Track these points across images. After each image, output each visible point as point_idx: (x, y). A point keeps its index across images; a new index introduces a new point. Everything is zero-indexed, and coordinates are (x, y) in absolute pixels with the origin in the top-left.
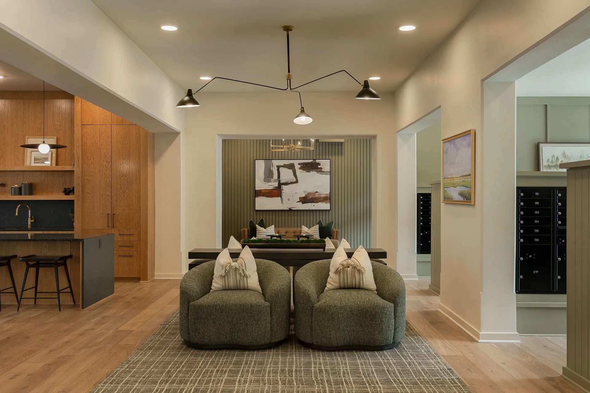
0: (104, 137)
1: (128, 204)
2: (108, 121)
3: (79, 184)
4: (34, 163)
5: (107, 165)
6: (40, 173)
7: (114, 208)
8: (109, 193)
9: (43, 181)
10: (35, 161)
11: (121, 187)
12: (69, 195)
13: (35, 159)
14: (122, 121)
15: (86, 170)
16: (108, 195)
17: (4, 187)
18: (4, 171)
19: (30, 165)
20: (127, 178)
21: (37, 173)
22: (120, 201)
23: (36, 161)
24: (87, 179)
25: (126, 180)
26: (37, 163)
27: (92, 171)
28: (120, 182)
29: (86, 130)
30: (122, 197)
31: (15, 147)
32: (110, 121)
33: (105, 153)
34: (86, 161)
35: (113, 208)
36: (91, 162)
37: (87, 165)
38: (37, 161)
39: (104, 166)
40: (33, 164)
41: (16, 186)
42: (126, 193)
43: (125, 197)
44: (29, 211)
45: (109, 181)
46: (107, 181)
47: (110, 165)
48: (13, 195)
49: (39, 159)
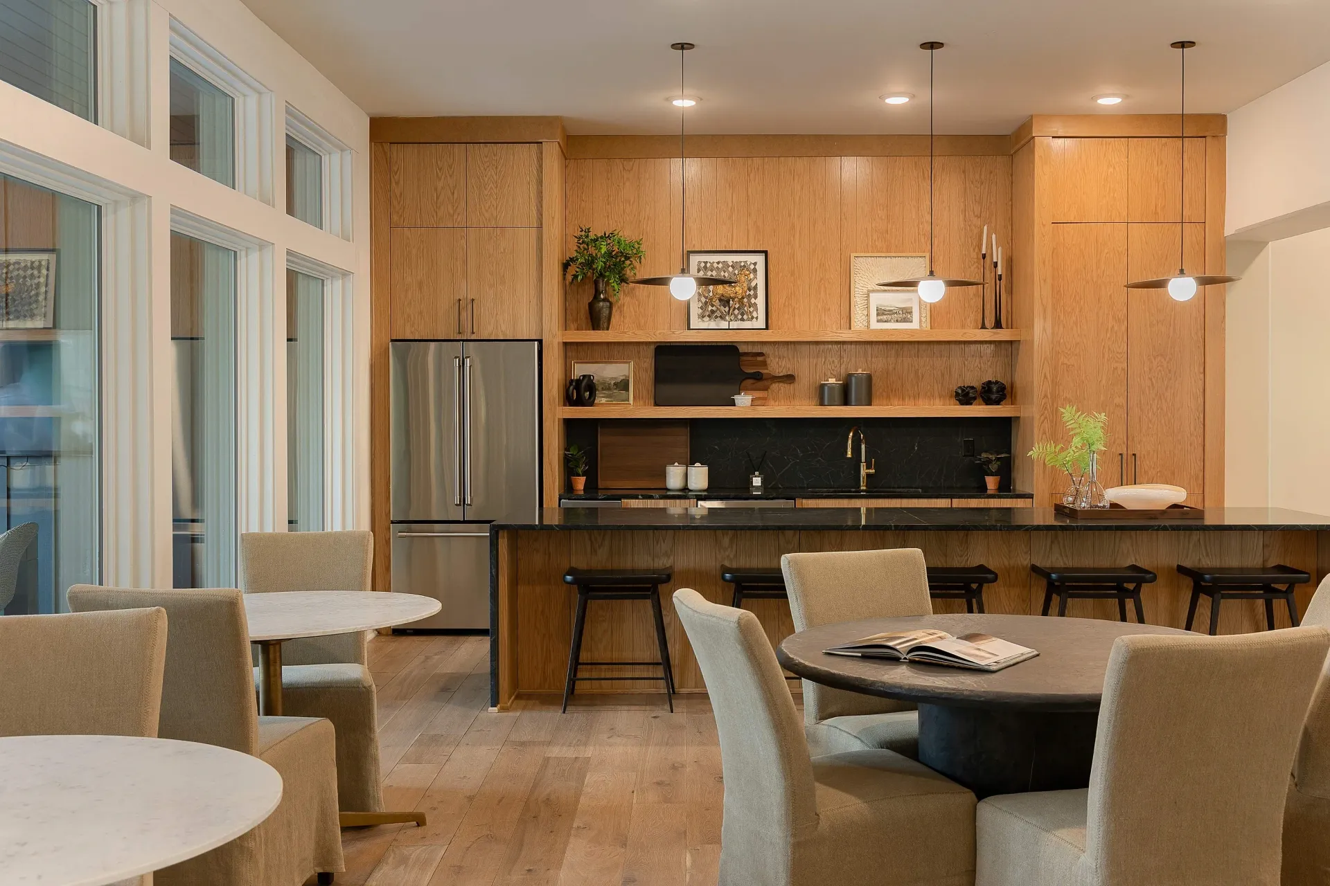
0: (1108, 255)
1: (1169, 428)
2: (1119, 213)
3: (1045, 377)
4: (878, 321)
5: (1116, 328)
6: (885, 346)
7: (1133, 440)
8: (1120, 400)
9: (891, 368)
10: (879, 318)
11: (1152, 384)
12: (971, 404)
13: (880, 312)
14: (1156, 213)
15: (1062, 341)
16: (1117, 406)
17: (792, 385)
18: (791, 342)
19: (868, 327)
20: (1167, 359)
21: (876, 347)
22: (1151, 421)
23: (882, 317)
24: (1063, 364)
25: (1165, 366)
26: (885, 321)
27: (1077, 344)
28: (1150, 370)
29: (1062, 238)
30: (1155, 410)
31: (821, 281)
32: (1125, 213)
33: (1111, 296)
34: (1062, 317)
35: (1130, 439)
36: (1074, 318)
37: (1064, 327)
38: (885, 317)
39: (1107, 329)
40: (875, 325)
41: (832, 381)
42: (1166, 401)
43: (1162, 409)
44: (863, 446)
45: (1123, 369)
46: (1116, 369)
47: (1124, 328)
48: (826, 403)
49: (891, 312)
